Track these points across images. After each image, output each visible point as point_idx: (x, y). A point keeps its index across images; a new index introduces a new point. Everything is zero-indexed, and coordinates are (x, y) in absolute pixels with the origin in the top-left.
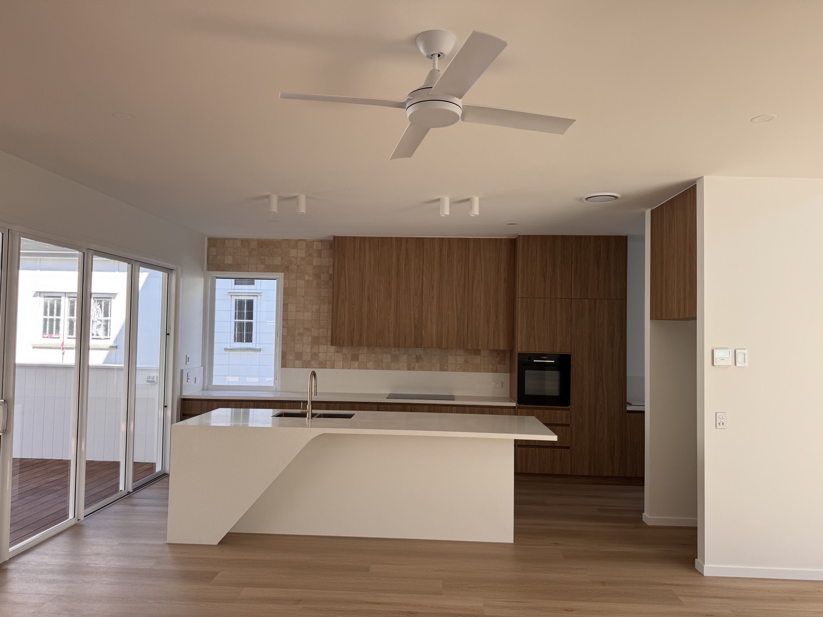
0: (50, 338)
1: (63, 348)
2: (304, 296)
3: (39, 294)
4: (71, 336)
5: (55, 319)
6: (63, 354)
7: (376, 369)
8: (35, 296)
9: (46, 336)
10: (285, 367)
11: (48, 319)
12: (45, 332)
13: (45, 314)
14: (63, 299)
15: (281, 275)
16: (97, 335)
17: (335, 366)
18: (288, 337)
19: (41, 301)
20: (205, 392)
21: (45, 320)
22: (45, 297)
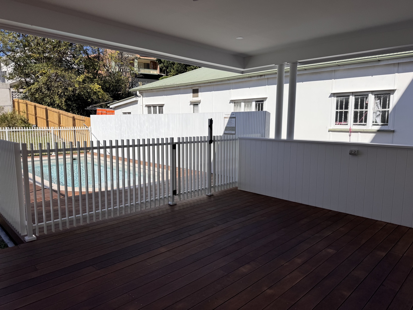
0: (341, 124)
1: (351, 132)
3: (333, 95)
4: (355, 123)
5: (343, 112)
6: (350, 136)
8: (330, 97)
9: (337, 123)
11: (339, 112)
12: (336, 121)
13: (337, 109)
14: (351, 97)
16: (376, 122)
19: (334, 99)
21: (337, 112)
22: (337, 97)
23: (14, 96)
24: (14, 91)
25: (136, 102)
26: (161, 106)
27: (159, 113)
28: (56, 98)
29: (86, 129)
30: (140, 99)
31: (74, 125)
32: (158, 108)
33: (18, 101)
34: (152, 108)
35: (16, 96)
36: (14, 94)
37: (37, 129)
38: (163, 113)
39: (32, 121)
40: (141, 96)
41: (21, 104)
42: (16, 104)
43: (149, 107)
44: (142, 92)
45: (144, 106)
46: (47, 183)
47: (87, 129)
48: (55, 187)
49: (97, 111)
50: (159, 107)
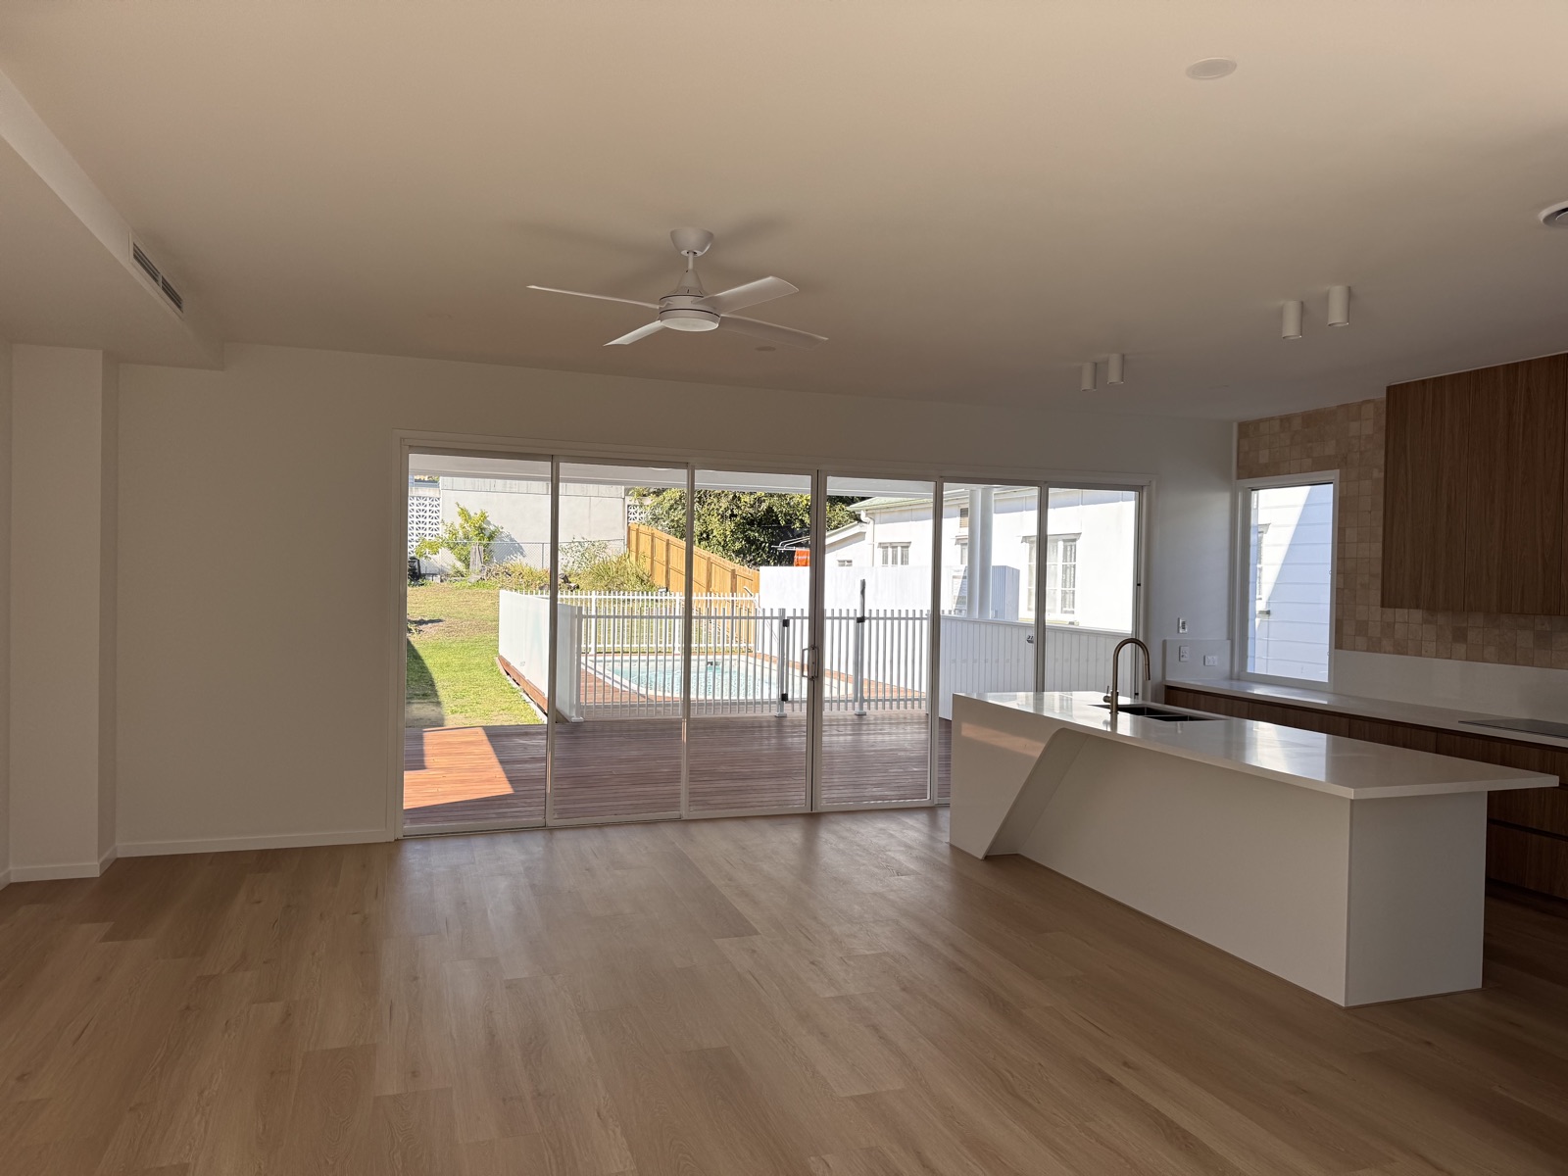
2: (1370, 512)
7: (1500, 662)
10: (1341, 648)
15: (1335, 474)
17: (1423, 652)
18: (1346, 591)
20: (1235, 683)
23: (632, 516)
24: (632, 503)
25: (860, 536)
26: (906, 546)
27: (902, 563)
28: (714, 524)
29: (749, 598)
30: (868, 528)
31: (734, 590)
32: (899, 549)
33: (638, 530)
34: (890, 550)
35: (637, 515)
36: (632, 510)
37: (668, 597)
38: (907, 563)
39: (659, 580)
40: (872, 522)
41: (642, 536)
42: (633, 535)
43: (884, 546)
44: (871, 513)
45: (876, 545)
46: (634, 687)
47: (752, 598)
48: (643, 691)
49: (796, 556)
50: (902, 547)
